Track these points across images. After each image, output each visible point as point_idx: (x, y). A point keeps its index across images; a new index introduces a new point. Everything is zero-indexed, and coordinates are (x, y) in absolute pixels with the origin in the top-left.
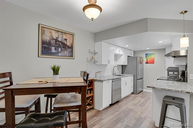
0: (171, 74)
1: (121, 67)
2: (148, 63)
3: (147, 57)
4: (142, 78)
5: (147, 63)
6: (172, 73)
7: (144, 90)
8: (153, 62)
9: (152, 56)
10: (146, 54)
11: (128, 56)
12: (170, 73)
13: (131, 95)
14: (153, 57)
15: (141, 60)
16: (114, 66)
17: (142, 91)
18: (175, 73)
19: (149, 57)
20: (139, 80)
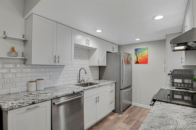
0: (177, 83)
1: (98, 69)
2: (139, 63)
3: (138, 54)
4: (130, 87)
5: (137, 62)
6: (180, 81)
7: (134, 104)
8: (145, 61)
9: (145, 52)
10: (136, 50)
11: (107, 52)
12: (176, 81)
13: (110, 114)
14: (145, 54)
15: (129, 59)
16: (80, 68)
17: (130, 105)
18: (186, 81)
19: (140, 54)
20: (123, 91)
